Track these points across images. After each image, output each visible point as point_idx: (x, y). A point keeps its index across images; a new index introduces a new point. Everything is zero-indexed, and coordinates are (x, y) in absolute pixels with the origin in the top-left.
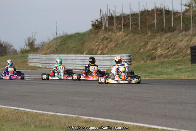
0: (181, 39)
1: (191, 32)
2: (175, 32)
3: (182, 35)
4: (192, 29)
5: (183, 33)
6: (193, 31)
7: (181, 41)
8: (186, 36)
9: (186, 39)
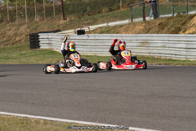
0: (9, 29)
1: (17, 22)
2: (3, 23)
3: (9, 25)
4: (17, 20)
5: (10, 23)
6: (19, 21)
7: (9, 30)
8: (13, 26)
9: (14, 28)
